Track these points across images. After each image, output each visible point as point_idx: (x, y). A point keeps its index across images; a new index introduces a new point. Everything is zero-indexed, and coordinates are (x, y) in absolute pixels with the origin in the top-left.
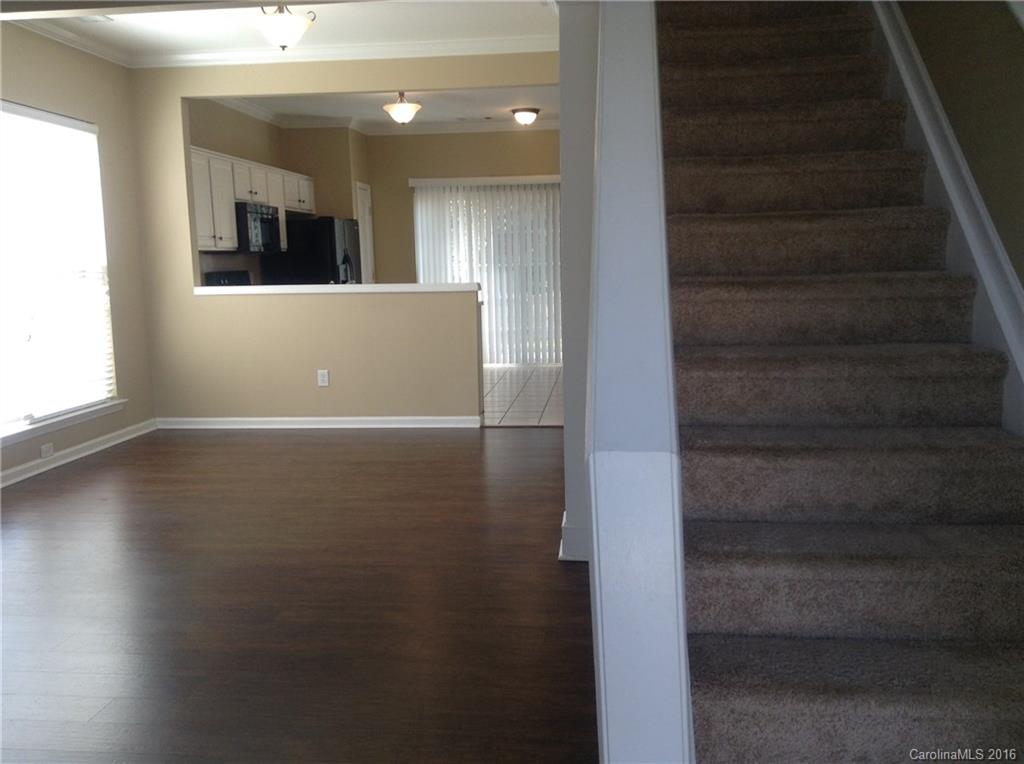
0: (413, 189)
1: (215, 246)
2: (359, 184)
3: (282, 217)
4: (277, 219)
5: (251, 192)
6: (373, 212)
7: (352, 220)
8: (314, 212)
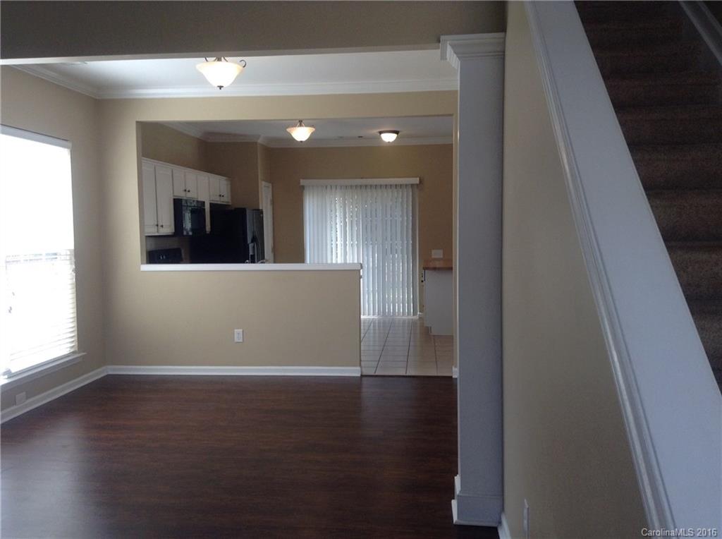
0: (303, 187)
1: (158, 232)
2: (263, 183)
3: (207, 207)
4: (204, 210)
5: (185, 190)
6: (273, 203)
7: (258, 210)
8: (230, 204)
